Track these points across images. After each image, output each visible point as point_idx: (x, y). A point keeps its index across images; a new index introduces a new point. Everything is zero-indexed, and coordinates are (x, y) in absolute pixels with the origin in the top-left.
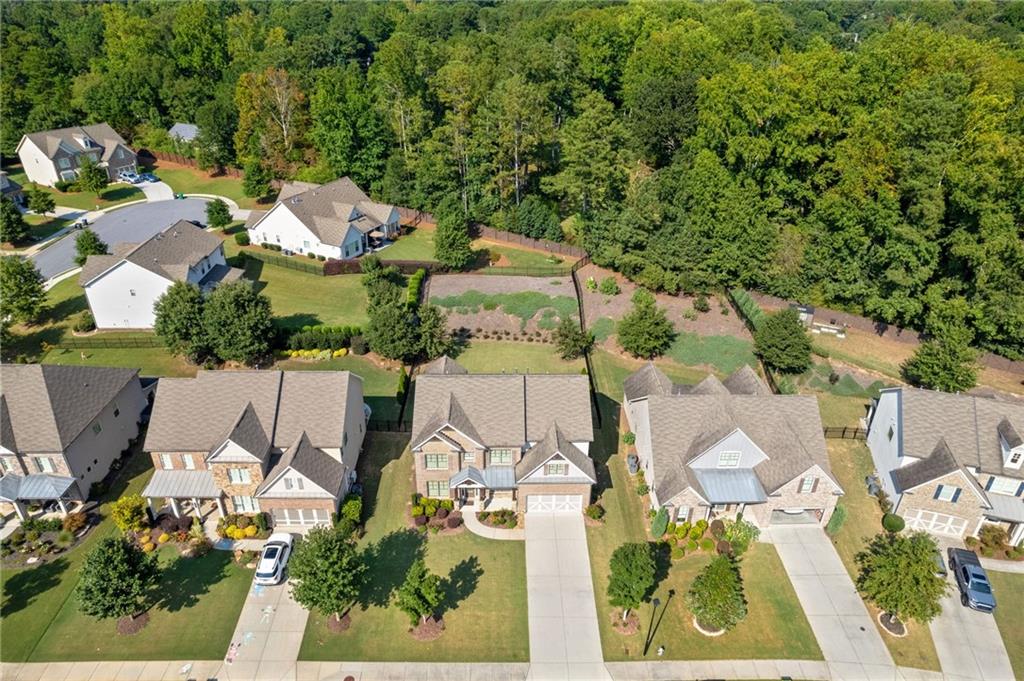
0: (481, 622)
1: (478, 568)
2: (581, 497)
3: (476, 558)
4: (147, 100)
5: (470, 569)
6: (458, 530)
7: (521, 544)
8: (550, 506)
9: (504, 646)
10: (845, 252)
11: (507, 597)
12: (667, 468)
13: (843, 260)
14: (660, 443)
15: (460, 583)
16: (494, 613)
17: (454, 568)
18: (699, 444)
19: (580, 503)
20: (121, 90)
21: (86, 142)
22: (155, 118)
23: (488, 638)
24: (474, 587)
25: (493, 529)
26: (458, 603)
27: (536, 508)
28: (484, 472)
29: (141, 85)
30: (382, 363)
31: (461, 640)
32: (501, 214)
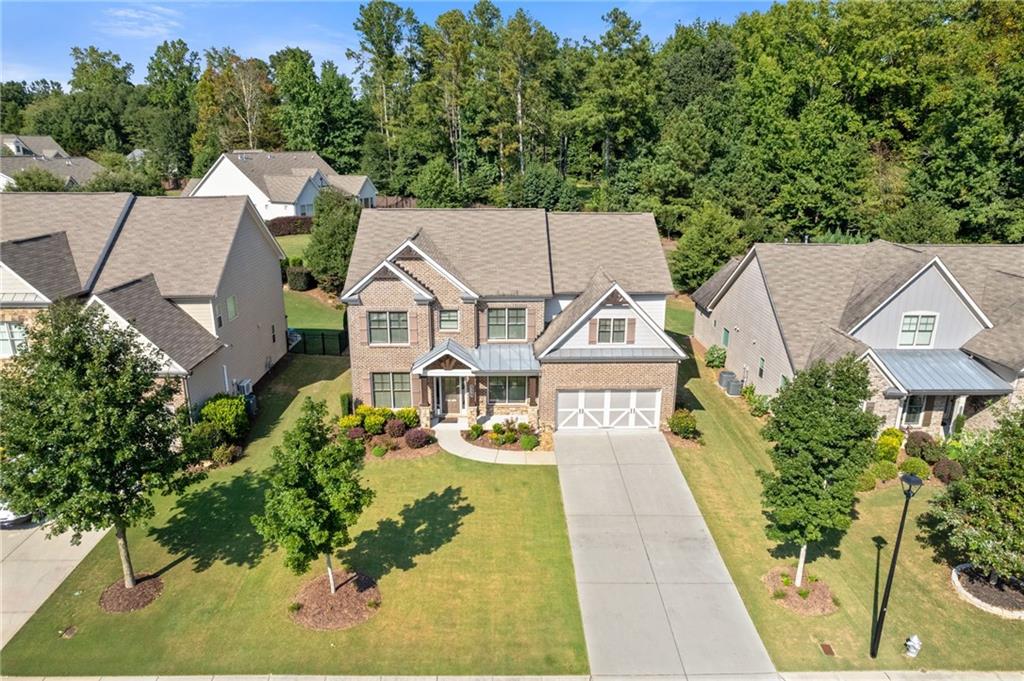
0: (468, 593)
1: (462, 504)
2: (658, 395)
3: (459, 490)
4: (105, 126)
5: (445, 505)
6: (426, 451)
7: (551, 471)
8: (600, 416)
9: (524, 639)
10: (973, 158)
11: (525, 548)
12: (810, 344)
13: (969, 171)
14: (791, 307)
15: (423, 527)
16: (495, 576)
17: (412, 504)
18: (860, 304)
19: (657, 409)
20: (76, 112)
21: (18, 148)
22: (110, 141)
23: (483, 623)
24: (453, 533)
25: (494, 451)
26: (416, 559)
27: (573, 422)
28: (476, 352)
29: (101, 109)
30: (330, 301)
31: (417, 628)
32: (501, 187)
